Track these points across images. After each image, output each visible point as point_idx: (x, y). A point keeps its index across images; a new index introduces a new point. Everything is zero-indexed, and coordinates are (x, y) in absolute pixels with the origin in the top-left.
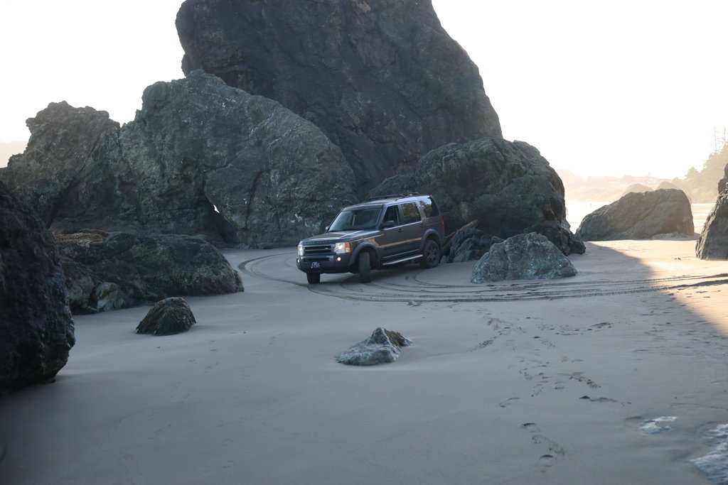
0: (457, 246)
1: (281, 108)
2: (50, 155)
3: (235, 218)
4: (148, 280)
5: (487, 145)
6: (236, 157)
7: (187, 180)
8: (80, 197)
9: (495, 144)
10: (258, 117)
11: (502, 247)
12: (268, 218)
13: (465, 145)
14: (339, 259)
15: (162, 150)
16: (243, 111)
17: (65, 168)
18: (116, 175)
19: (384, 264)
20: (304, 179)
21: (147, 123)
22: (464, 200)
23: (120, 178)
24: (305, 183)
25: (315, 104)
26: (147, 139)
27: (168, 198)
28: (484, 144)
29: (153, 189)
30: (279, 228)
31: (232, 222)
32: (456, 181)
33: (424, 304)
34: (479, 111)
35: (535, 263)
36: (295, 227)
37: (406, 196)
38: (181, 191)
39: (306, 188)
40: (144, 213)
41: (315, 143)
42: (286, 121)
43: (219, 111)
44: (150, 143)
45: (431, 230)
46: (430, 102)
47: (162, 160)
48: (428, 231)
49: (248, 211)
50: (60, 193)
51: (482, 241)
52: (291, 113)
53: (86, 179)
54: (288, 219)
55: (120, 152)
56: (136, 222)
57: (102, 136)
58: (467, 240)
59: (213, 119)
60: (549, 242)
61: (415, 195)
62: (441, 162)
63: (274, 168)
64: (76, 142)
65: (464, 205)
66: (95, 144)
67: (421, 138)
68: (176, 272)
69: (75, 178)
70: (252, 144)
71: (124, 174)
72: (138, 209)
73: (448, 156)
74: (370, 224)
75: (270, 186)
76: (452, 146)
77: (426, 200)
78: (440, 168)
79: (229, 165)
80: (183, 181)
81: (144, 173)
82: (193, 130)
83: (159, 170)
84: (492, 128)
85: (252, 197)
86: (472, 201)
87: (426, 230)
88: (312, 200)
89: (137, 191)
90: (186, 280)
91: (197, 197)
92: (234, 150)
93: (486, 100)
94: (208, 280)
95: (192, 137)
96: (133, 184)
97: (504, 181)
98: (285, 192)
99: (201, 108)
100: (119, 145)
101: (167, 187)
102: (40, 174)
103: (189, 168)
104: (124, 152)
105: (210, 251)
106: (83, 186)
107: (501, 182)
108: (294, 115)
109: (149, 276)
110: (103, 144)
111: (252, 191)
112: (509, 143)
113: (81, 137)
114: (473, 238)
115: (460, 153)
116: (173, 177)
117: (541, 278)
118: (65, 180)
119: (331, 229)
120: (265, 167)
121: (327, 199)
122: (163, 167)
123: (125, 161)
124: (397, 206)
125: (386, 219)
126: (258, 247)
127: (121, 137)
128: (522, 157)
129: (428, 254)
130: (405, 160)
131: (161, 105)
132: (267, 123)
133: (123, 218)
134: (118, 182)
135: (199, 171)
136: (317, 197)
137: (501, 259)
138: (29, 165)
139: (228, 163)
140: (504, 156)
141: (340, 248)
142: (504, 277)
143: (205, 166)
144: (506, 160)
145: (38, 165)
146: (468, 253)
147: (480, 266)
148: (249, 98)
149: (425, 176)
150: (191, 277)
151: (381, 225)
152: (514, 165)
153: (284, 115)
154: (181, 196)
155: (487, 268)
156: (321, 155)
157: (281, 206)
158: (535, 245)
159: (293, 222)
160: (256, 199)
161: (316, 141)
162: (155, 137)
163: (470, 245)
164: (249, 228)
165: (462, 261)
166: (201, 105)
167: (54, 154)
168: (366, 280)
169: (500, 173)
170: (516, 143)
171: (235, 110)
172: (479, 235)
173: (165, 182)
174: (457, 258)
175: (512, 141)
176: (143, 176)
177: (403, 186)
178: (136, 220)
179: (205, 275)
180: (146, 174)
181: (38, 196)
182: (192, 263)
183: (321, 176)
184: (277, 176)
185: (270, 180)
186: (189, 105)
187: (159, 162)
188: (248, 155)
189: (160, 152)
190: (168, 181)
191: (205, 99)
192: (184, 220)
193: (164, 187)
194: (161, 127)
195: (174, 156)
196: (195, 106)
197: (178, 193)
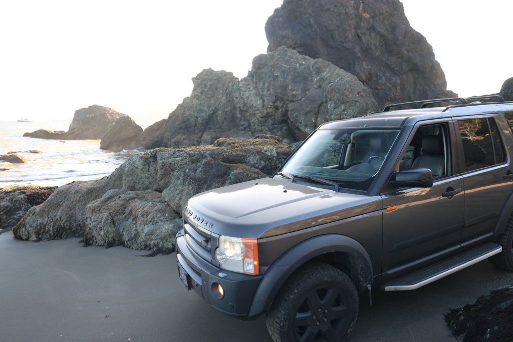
1: (332, 66)
2: (203, 96)
3: (307, 130)
6: (306, 94)
7: (277, 108)
8: (219, 119)
10: (319, 71)
15: (263, 91)
16: (310, 68)
17: (211, 103)
18: (238, 106)
20: (350, 107)
21: (255, 77)
23: (240, 108)
24: (350, 110)
26: (255, 85)
27: (266, 119)
29: (258, 114)
31: (305, 132)
34: (434, 72)
38: (273, 115)
39: (351, 112)
40: (253, 127)
41: (355, 86)
42: (336, 73)
43: (295, 69)
44: (256, 88)
46: (404, 67)
47: (263, 97)
49: (315, 126)
50: (208, 116)
52: (339, 69)
53: (222, 109)
55: (240, 93)
56: (249, 132)
57: (230, 85)
59: (292, 73)
63: (330, 100)
64: (216, 88)
66: (226, 90)
67: (399, 87)
69: (216, 108)
70: (316, 86)
71: (242, 105)
72: (250, 125)
75: (327, 111)
79: (303, 99)
80: (274, 109)
81: (252, 105)
82: (281, 79)
83: (261, 103)
85: (317, 117)
89: (248, 115)
91: (282, 118)
92: (305, 90)
95: (280, 84)
96: (247, 111)
98: (338, 115)
99: (285, 67)
100: (239, 89)
101: (265, 113)
102: (198, 106)
103: (278, 101)
104: (242, 93)
106: (220, 112)
108: (341, 70)
110: (231, 89)
111: (317, 114)
113: (219, 86)
116: (269, 106)
118: (211, 109)
120: (324, 99)
122: (263, 101)
123: (243, 98)
127: (240, 85)
131: (262, 66)
132: (325, 74)
133: (242, 130)
134: (238, 109)
135: (284, 103)
138: (192, 102)
139: (301, 98)
143: (287, 100)
145: (197, 101)
148: (313, 61)
153: (335, 70)
156: (360, 92)
160: (319, 119)
161: (356, 84)
162: (259, 84)
167: (205, 95)
171: (305, 68)
173: (264, 109)
180: (254, 105)
181: (197, 118)
184: (333, 105)
185: (327, 108)
186: (278, 65)
187: (261, 98)
188: (314, 94)
189: (261, 93)
190: (266, 109)
191: (287, 62)
192: (275, 131)
193: (264, 112)
194: (262, 79)
195: (270, 94)
196: (282, 66)
197: (272, 116)
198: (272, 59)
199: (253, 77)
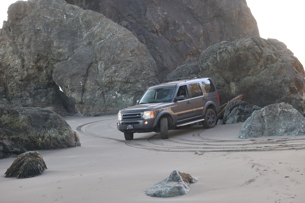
0: (228, 113)
1: (105, 19)
3: (74, 95)
4: (13, 139)
5: (248, 42)
6: (74, 53)
9: (254, 41)
10: (89, 25)
11: (260, 113)
12: (97, 95)
13: (233, 42)
14: (146, 123)
15: (22, 48)
16: (79, 21)
19: (177, 126)
20: (121, 67)
22: (233, 81)
24: (122, 71)
25: (128, 15)
27: (26, 82)
28: (246, 41)
29: (16, 76)
30: (105, 102)
31: (72, 98)
32: (227, 68)
33: (206, 154)
34: (243, 18)
35: (285, 124)
36: (115, 101)
37: (192, 78)
38: (36, 77)
39: (123, 74)
40: (10, 92)
41: (129, 43)
42: (108, 28)
43: (61, 22)
44: (13, 44)
45: (210, 102)
46: (208, 13)
47: (22, 55)
48: (208, 102)
49: (83, 90)
51: (246, 109)
52: (112, 22)
54: (111, 95)
56: (4, 99)
58: (235, 109)
59: (57, 27)
60: (294, 109)
61: (198, 78)
62: (216, 55)
63: (100, 60)
65: (233, 84)
67: (202, 38)
68: (33, 133)
70: (85, 43)
72: (6, 90)
73: (221, 50)
74: (168, 98)
75: (98, 73)
76: (224, 43)
77: (206, 81)
78: (216, 58)
79: (70, 58)
80: (37, 70)
81: (9, 64)
82: (44, 34)
83: (20, 63)
84: (252, 30)
85: (85, 80)
86: (239, 80)
87: (207, 102)
88: (127, 82)
89: (4, 77)
90: (40, 139)
91: (47, 81)
92: (72, 48)
93: (248, 10)
94: (56, 139)
95: (43, 39)
96: (2, 72)
97: (261, 67)
98: (108, 77)
99: (49, 19)
101: (26, 74)
103: (41, 61)
105: (57, 119)
107: (259, 67)
108: (114, 23)
109: (14, 136)
111: (86, 76)
112: (265, 40)
114: (240, 107)
115: (229, 48)
116: (31, 67)
117: (289, 135)
119: (140, 102)
120: (94, 60)
121: (138, 81)
122: (23, 60)
124: (186, 86)
125: (178, 94)
126: (90, 115)
128: (273, 50)
129: (208, 118)
130: (191, 54)
131: (21, 17)
135: (49, 63)
136: (131, 80)
137: (260, 122)
139: (68, 57)
140: (261, 49)
141: (147, 115)
142: (262, 134)
143: (53, 59)
144: (262, 53)
146: (236, 117)
147: (245, 127)
148: (82, 12)
149: (205, 64)
150: (43, 137)
151: (175, 99)
152: (268, 55)
153: (107, 24)
154: (36, 80)
155: (250, 128)
156: (133, 51)
157: (106, 86)
158: (284, 111)
159: (114, 97)
160: (88, 82)
161: (129, 41)
162: (17, 39)
163: (238, 112)
164: (83, 102)
165: (232, 123)
166: (49, 17)
168: (165, 137)
169: (258, 61)
170: (269, 40)
171: (73, 20)
172: (244, 105)
173: (24, 70)
174: (228, 121)
175: (267, 39)
176: (9, 67)
177: (191, 71)
178: (4, 97)
179: (53, 135)
180: (11, 65)
182: (44, 127)
183: (133, 65)
184: (103, 66)
185: (98, 69)
186: (41, 17)
187: (20, 57)
188: (83, 52)
189: (21, 50)
190: (27, 70)
191: (52, 12)
192: (38, 97)
193: (24, 74)
194: (21, 33)
195: (30, 53)
196: (45, 18)
197: (34, 78)
198: (32, 7)
199: (10, 30)
